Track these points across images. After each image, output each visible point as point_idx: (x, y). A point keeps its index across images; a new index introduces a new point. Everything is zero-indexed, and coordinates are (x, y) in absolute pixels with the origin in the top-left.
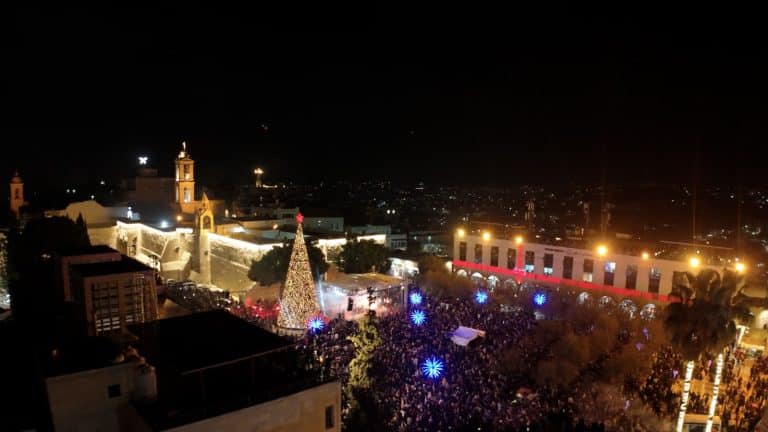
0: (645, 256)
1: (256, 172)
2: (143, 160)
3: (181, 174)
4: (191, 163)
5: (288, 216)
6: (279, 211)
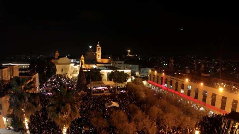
0: (202, 84)
2: (90, 47)
3: (97, 51)
4: (100, 48)
5: (120, 64)
6: (117, 62)
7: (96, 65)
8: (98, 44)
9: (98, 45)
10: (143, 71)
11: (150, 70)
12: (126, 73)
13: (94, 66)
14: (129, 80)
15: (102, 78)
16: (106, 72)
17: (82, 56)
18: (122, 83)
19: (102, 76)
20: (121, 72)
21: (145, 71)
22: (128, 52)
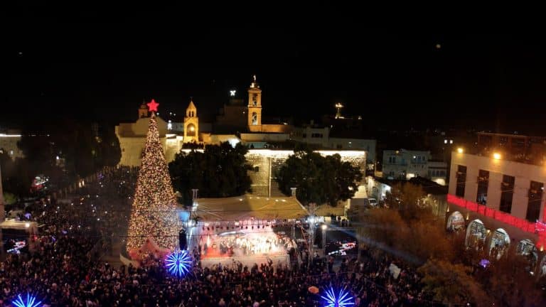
1: (337, 106)
2: (233, 93)
3: (251, 102)
4: (259, 92)
5: (317, 136)
6: (309, 131)
7: (239, 137)
8: (253, 81)
9: (253, 86)
10: (392, 161)
11: (460, 151)
12: (348, 163)
13: (234, 141)
14: (361, 192)
15: (251, 182)
16: (269, 158)
17: (192, 103)
18: (334, 205)
19: (249, 173)
20: (328, 157)
21: (399, 159)
22: (336, 109)
